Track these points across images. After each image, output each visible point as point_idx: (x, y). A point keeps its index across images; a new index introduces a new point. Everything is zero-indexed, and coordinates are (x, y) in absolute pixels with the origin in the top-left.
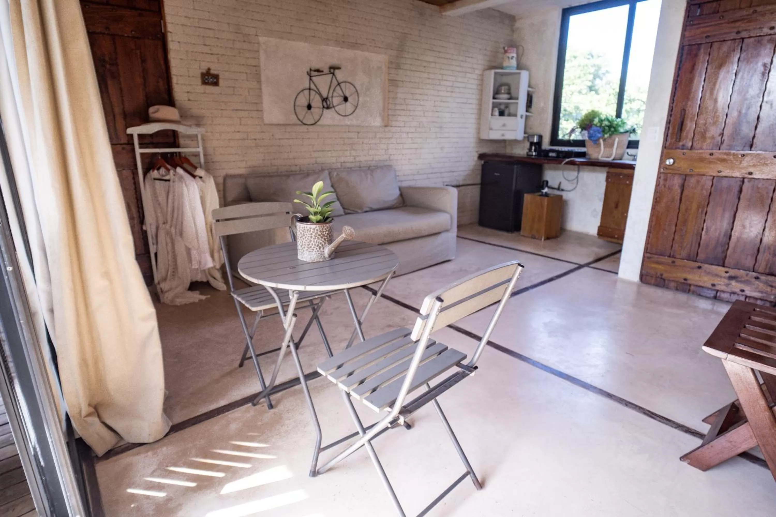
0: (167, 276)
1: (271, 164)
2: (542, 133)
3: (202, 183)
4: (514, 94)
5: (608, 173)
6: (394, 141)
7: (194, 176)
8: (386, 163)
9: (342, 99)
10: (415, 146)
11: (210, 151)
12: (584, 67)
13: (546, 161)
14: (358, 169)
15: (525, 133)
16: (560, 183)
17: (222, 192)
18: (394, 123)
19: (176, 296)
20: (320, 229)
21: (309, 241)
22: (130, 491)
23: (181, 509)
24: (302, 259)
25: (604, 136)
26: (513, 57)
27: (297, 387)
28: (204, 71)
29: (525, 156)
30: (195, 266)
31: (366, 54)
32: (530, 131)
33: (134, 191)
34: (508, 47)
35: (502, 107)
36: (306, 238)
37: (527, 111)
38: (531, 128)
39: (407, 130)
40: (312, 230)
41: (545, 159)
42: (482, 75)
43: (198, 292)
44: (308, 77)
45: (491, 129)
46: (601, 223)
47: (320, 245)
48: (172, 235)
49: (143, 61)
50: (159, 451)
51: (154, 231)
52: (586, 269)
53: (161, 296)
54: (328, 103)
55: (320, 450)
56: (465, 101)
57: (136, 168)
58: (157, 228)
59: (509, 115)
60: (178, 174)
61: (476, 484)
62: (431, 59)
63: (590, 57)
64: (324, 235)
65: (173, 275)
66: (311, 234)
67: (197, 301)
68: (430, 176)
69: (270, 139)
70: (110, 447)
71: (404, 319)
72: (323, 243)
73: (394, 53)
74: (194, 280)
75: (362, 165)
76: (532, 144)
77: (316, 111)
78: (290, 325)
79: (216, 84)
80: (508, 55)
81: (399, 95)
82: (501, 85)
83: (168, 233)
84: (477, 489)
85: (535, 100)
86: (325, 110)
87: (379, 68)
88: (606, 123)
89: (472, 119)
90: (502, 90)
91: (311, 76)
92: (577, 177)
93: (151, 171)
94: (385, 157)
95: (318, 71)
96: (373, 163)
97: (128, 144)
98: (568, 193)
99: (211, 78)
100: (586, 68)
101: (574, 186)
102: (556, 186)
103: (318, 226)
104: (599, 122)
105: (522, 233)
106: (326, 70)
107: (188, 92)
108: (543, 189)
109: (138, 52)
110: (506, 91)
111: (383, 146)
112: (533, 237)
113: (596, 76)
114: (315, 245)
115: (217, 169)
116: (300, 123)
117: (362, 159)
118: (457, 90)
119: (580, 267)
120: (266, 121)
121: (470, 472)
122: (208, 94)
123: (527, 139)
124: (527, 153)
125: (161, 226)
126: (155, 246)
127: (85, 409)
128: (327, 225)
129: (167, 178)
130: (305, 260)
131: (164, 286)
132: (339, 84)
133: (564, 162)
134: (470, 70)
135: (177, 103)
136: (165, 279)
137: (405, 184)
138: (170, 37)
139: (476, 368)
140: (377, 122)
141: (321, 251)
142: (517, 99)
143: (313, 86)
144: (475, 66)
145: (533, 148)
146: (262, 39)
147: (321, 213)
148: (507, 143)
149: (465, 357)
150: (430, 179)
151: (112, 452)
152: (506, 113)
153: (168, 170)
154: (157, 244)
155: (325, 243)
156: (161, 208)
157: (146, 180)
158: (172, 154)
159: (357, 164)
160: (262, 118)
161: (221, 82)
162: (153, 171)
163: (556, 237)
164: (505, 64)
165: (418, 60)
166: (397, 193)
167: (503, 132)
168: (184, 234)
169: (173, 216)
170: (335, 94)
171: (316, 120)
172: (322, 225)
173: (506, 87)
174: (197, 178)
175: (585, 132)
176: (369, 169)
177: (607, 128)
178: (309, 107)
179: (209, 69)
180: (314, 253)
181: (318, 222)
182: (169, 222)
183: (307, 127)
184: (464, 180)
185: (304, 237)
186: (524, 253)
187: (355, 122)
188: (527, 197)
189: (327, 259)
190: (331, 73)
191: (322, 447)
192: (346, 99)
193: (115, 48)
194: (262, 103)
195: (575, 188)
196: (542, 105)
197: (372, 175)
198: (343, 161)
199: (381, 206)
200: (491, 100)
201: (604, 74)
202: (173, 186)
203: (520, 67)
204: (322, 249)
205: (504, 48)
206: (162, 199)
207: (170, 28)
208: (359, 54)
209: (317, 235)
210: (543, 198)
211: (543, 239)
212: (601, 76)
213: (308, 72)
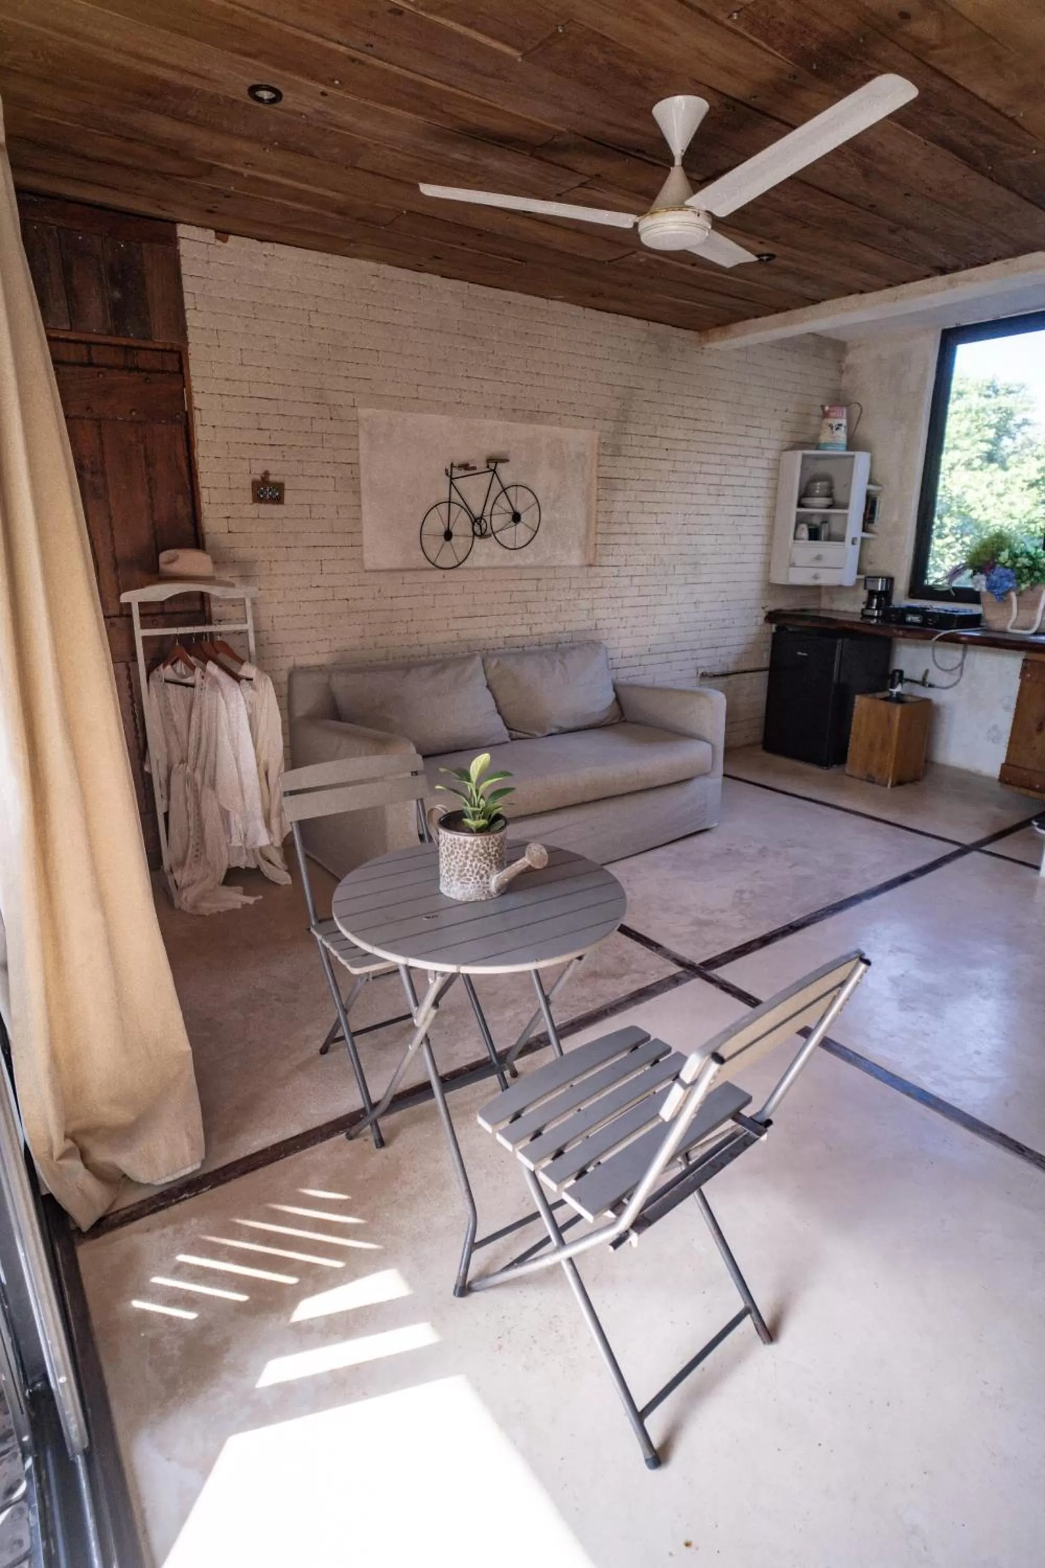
0: (185, 857)
1: (376, 644)
2: (893, 573)
3: (251, 691)
4: (839, 497)
5: (1025, 660)
6: (605, 593)
7: (237, 678)
8: (590, 636)
9: (509, 517)
10: (645, 601)
11: (266, 624)
12: (977, 412)
13: (901, 633)
14: (537, 648)
15: (859, 572)
16: (927, 672)
17: (285, 699)
18: (605, 561)
19: (202, 897)
20: (482, 843)
21: (461, 864)
22: (137, 1304)
23: (228, 1350)
24: (447, 895)
25: (1019, 585)
26: (840, 425)
27: (427, 1103)
28: (258, 478)
29: (857, 619)
30: (236, 842)
31: (556, 429)
32: (869, 569)
33: (129, 701)
34: (831, 406)
35: (816, 521)
36: (456, 858)
37: (864, 530)
38: (871, 563)
39: (630, 571)
40: (468, 846)
41: (898, 629)
42: (778, 461)
43: (240, 888)
44: (448, 479)
45: (793, 565)
46: (1008, 757)
47: (483, 872)
48: (196, 785)
49: (149, 464)
50: (185, 1226)
51: (163, 772)
52: (975, 855)
53: (175, 897)
54: (484, 526)
55: (474, 1246)
56: (743, 511)
57: (135, 660)
58: (169, 770)
59: (829, 538)
60: (210, 674)
61: (762, 1332)
62: (679, 434)
63: (990, 392)
64: (489, 854)
65: (197, 856)
66: (467, 852)
67: (239, 906)
68: (673, 657)
69: (374, 598)
70: (100, 1212)
71: (622, 960)
72: (488, 868)
73: (609, 426)
74: (233, 865)
75: (543, 641)
76: (872, 594)
77: (460, 542)
78: (425, 1019)
79: (279, 500)
80: (830, 421)
81: (618, 506)
82: (814, 480)
83: (188, 780)
84: (764, 1343)
85: (880, 507)
86: (476, 539)
87: (580, 455)
88: (1025, 561)
89: (755, 546)
90: (815, 489)
91: (452, 479)
92: (961, 664)
93: (161, 667)
94: (590, 624)
95: (465, 467)
96: (564, 637)
97: (121, 616)
98: (943, 691)
99: (270, 490)
100: (982, 415)
101: (955, 678)
102: (919, 677)
103: (479, 838)
104: (1010, 558)
105: (848, 769)
106: (481, 466)
107: (228, 517)
108: (893, 687)
109: (141, 447)
110: (825, 491)
111: (584, 605)
112: (871, 780)
113: (1002, 430)
114: (473, 872)
115: (277, 657)
116: (431, 566)
117: (546, 628)
118: (728, 491)
119: (964, 850)
120: (368, 565)
121: (751, 1309)
122: (263, 519)
123: (862, 585)
124: (863, 610)
125: (176, 766)
126: (165, 801)
127: (59, 1144)
128: (497, 836)
129: (189, 680)
130: (453, 896)
131: (182, 876)
132: (504, 490)
133: (938, 636)
134: (754, 452)
135: (209, 541)
136: (182, 864)
137: (623, 676)
138: (197, 418)
139: (769, 1123)
140: (575, 558)
141: (483, 883)
142: (845, 506)
143: (455, 496)
144: (765, 443)
145: (875, 601)
146: (363, 412)
147: (485, 814)
148: (823, 591)
149: (749, 1100)
150: (670, 662)
151: (104, 1223)
152: (824, 533)
153: (193, 668)
154: (169, 798)
155: (491, 868)
156: (176, 733)
157: (151, 683)
158: (200, 636)
159: (536, 639)
160: (361, 560)
161: (288, 496)
162: (164, 666)
163: (915, 780)
164: (824, 438)
165: (656, 437)
166: (611, 695)
167: (814, 572)
168: (218, 787)
169: (198, 749)
170: (497, 509)
171: (460, 560)
172: (487, 837)
173: (825, 484)
174: (244, 681)
175: (982, 578)
176: (556, 650)
177: (1025, 571)
178: (448, 535)
179: (267, 473)
180: (471, 884)
181: (480, 831)
182: (191, 761)
183: (442, 572)
184: (736, 663)
185: (453, 857)
186: (853, 816)
187: (531, 560)
188: (861, 702)
189: (494, 896)
190: (491, 470)
191: (476, 1240)
192: (516, 518)
193: (102, 443)
194: (361, 532)
195: (955, 684)
196: (895, 518)
197: (562, 663)
198: (507, 635)
199: (580, 723)
200: (794, 510)
201: (1019, 426)
202: (200, 697)
203: (853, 444)
204: (485, 879)
205: (823, 407)
206: (179, 716)
207: (197, 401)
208: (544, 431)
209: (477, 854)
210: (893, 705)
211: (889, 785)
212: (1013, 429)
213: (446, 470)
